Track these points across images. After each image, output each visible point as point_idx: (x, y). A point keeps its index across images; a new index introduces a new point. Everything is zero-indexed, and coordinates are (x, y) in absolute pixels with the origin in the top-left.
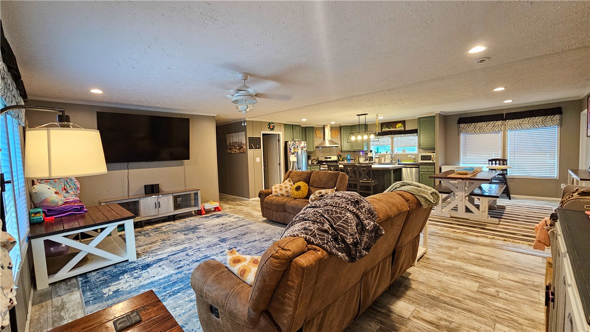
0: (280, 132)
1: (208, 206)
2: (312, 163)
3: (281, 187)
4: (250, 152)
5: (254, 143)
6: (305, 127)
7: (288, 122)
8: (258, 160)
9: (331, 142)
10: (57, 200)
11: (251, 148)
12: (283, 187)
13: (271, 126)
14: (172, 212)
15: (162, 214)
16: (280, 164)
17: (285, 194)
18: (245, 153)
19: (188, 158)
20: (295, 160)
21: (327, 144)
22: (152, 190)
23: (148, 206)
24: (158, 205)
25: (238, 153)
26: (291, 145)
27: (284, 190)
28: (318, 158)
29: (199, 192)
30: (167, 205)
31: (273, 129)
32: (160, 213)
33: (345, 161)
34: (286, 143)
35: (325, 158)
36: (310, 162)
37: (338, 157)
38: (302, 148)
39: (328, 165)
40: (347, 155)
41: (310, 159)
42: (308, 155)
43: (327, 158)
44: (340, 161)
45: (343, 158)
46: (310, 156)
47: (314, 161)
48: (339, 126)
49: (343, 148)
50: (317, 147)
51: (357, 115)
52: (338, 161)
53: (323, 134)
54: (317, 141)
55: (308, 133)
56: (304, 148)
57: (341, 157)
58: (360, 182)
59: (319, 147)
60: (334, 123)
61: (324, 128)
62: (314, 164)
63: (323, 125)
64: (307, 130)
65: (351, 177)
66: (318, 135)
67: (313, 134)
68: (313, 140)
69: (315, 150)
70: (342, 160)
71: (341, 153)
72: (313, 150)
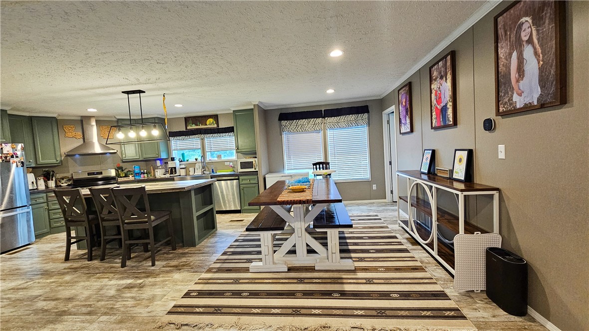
2: (57, 186)
6: (32, 118)
9: (102, 146)
21: (98, 149)
28: (72, 174)
33: (131, 176)
35: (88, 173)
36: (52, 184)
37: (118, 171)
38: (6, 157)
39: (55, 192)
40: (133, 166)
41: (52, 178)
42: (45, 171)
43: (93, 174)
44: (121, 177)
45: (127, 172)
46: (52, 173)
47: (63, 181)
48: (115, 119)
49: (124, 156)
50: (68, 156)
51: (123, 92)
52: (117, 177)
53: (81, 132)
54: (68, 144)
55: (38, 130)
56: (12, 157)
57: (122, 171)
58: (126, 223)
59: (75, 155)
60: (95, 110)
61: (82, 122)
62: (61, 186)
63: (79, 116)
64: (35, 123)
65: (110, 212)
66: (70, 134)
67: (52, 131)
68: (54, 143)
69: (61, 161)
70: (124, 175)
71: (122, 165)
72: (57, 161)
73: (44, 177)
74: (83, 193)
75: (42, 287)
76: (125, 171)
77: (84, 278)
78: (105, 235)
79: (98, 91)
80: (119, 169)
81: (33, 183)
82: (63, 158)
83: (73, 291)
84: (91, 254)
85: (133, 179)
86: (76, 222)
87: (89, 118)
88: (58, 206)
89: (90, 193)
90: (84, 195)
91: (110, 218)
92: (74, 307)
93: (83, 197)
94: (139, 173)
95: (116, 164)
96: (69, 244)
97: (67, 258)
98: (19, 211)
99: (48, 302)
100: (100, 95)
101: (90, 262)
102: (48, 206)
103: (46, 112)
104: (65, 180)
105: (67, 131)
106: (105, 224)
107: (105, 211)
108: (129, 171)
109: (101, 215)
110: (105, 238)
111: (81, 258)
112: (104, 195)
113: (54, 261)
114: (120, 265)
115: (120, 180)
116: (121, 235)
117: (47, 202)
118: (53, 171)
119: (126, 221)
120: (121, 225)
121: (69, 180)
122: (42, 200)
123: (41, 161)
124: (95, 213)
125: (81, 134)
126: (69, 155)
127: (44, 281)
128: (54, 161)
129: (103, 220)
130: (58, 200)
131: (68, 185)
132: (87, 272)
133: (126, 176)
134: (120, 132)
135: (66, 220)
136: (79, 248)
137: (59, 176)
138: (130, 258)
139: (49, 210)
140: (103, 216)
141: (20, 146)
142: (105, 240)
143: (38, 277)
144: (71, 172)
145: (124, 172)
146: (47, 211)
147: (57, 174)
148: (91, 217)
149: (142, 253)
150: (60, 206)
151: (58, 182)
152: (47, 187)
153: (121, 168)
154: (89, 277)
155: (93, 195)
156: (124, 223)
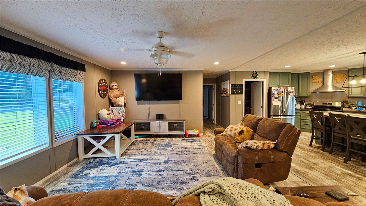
0: (264, 80)
1: (190, 132)
2: (305, 108)
3: (232, 129)
4: (232, 97)
5: (236, 89)
6: (299, 73)
7: (274, 70)
8: (239, 102)
9: (334, 87)
10: (107, 118)
11: (233, 92)
12: (233, 129)
13: (255, 74)
14: (167, 132)
15: (161, 132)
16: (262, 107)
17: (233, 136)
18: (228, 96)
19: (181, 99)
20: (280, 104)
21: (330, 89)
22: (160, 117)
23: (154, 126)
24: (159, 127)
25: (225, 96)
26: (275, 90)
27: (233, 131)
29: (185, 122)
30: (164, 127)
31: (256, 77)
32: (160, 132)
34: (270, 89)
35: (323, 103)
36: (303, 107)
37: (343, 103)
38: (289, 93)
39: (310, 112)
40: (357, 101)
41: (304, 103)
42: (301, 100)
43: (326, 104)
44: (346, 108)
45: (351, 105)
46: (304, 101)
47: (308, 106)
48: (347, 69)
49: (350, 94)
50: (312, 92)
51: (360, 54)
52: (342, 108)
53: (322, 79)
54: (314, 86)
55: (301, 79)
56: (291, 93)
57: (347, 104)
58: (351, 138)
59: (316, 92)
60: (334, 66)
61: (324, 73)
62: (307, 108)
63: (322, 70)
64: (300, 76)
65: (340, 129)
66: (315, 81)
67: (307, 79)
68: (307, 86)
69: (309, 95)
70: (348, 107)
71: (347, 99)
72: (307, 95)
73: (300, 102)
74: (324, 115)
75: (302, 153)
76: (350, 104)
77: (321, 158)
78: (334, 141)
79: (341, 56)
80: (344, 102)
81: (295, 105)
82: (310, 94)
83: (316, 161)
84: (324, 148)
85: (356, 110)
86: (318, 129)
87: (327, 70)
88: (310, 119)
89: (329, 115)
90: (325, 116)
91: (340, 132)
92: (317, 168)
93: (324, 117)
94: (361, 107)
95: (342, 99)
96: (312, 139)
97: (310, 145)
98: (288, 117)
99: (305, 160)
100: (342, 58)
101: (323, 152)
102: (301, 117)
103: (306, 70)
104: (309, 105)
105: (314, 79)
106: (335, 134)
107: (337, 127)
108: (353, 104)
109: (334, 129)
110: (334, 142)
111: (317, 148)
112: (338, 118)
113: (305, 144)
114: (343, 161)
115: (344, 109)
116: (347, 144)
117: (301, 115)
118: (305, 100)
119: (351, 137)
120: (348, 138)
121: (312, 106)
122: (298, 114)
123: (300, 95)
124: (330, 127)
125: (322, 80)
126: (314, 92)
127: (302, 151)
128: (306, 95)
129: (334, 132)
130: (310, 116)
131: (311, 108)
132: (322, 156)
133: (349, 107)
134: (354, 80)
135: (313, 127)
136: (316, 142)
137: (307, 103)
138: (350, 160)
139: (301, 119)
140: (334, 130)
141: (293, 88)
142: (334, 143)
143: (299, 148)
144: (313, 102)
145: (348, 104)
146: (300, 120)
147: (306, 102)
148: (327, 128)
149: (359, 161)
150: (311, 119)
151: (306, 106)
152: (301, 108)
153: (347, 103)
154: (324, 159)
155: (331, 117)
156: (350, 137)
